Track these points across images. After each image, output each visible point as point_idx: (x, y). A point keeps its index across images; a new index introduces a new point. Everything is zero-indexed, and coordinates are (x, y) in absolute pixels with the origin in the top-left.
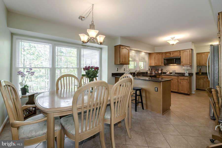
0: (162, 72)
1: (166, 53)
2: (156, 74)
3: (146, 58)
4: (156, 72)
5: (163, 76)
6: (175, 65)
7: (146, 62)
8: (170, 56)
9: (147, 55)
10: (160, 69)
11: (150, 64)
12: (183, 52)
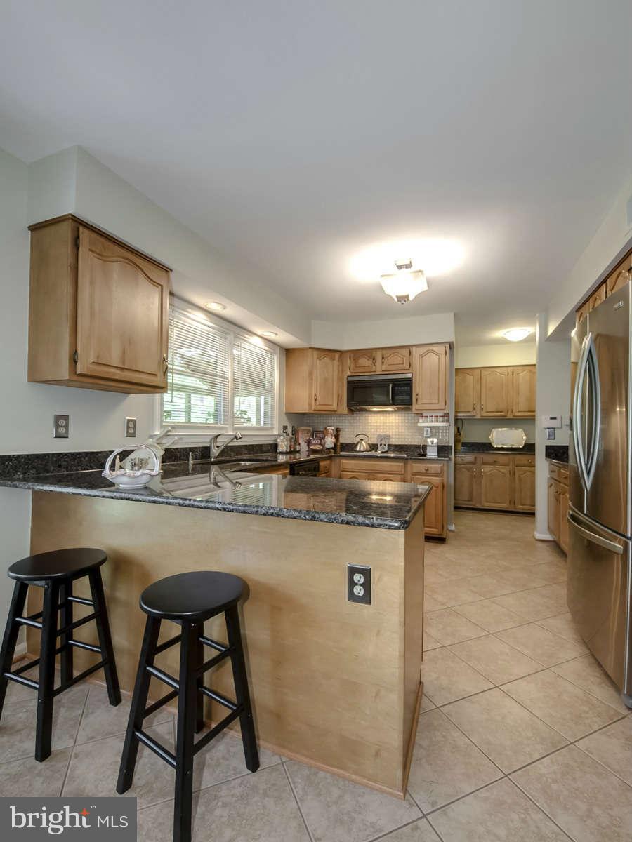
0: (339, 444)
1: (357, 354)
2: (315, 452)
3: (272, 369)
4: (313, 442)
5: (344, 461)
6: (389, 409)
7: (271, 390)
8: (374, 367)
9: (276, 358)
10: (331, 429)
11: (289, 401)
12: (422, 356)
